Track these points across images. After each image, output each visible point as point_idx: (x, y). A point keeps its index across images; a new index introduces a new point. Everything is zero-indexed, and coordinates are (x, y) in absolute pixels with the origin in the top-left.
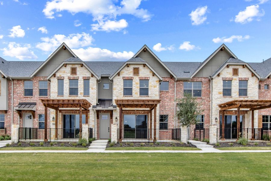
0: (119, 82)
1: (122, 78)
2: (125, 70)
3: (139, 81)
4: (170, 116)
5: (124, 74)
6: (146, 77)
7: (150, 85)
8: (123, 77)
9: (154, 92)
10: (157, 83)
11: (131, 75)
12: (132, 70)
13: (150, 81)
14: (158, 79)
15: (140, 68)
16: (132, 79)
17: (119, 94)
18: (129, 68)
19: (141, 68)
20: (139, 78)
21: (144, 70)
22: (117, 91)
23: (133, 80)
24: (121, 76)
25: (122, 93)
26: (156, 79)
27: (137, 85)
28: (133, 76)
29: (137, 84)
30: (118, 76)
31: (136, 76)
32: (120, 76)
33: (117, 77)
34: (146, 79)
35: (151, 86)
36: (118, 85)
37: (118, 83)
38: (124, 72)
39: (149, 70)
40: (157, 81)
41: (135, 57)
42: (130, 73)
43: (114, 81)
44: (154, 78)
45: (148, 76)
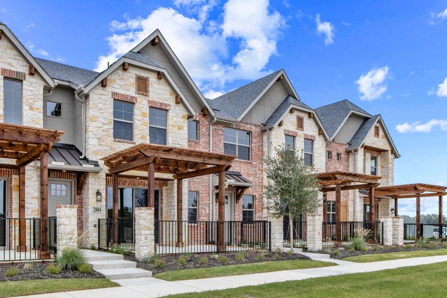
0: (104, 104)
1: (110, 94)
2: (117, 77)
3: (148, 108)
4: (201, 195)
5: (115, 85)
6: (162, 104)
7: (170, 122)
8: (114, 94)
9: (179, 140)
10: (183, 120)
11: (131, 92)
12: (133, 80)
13: (170, 114)
14: (186, 113)
15: (150, 80)
16: (135, 102)
17: (104, 133)
18: (126, 75)
19: (152, 78)
20: (149, 102)
21: (158, 85)
22: (98, 124)
23: (136, 104)
24: (109, 89)
25: (112, 131)
26: (182, 112)
27: (145, 118)
28: (136, 96)
29: (144, 114)
30: (101, 88)
31: (143, 96)
32: (107, 88)
33: (100, 90)
34: (163, 107)
35: (173, 126)
36: (101, 109)
37: (100, 106)
38: (114, 81)
39: (168, 88)
40: (183, 117)
41: (136, 51)
42: (130, 86)
43: (90, 98)
44: (178, 108)
45: (166, 102)
